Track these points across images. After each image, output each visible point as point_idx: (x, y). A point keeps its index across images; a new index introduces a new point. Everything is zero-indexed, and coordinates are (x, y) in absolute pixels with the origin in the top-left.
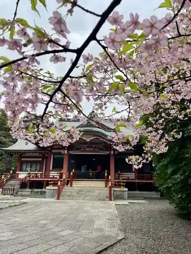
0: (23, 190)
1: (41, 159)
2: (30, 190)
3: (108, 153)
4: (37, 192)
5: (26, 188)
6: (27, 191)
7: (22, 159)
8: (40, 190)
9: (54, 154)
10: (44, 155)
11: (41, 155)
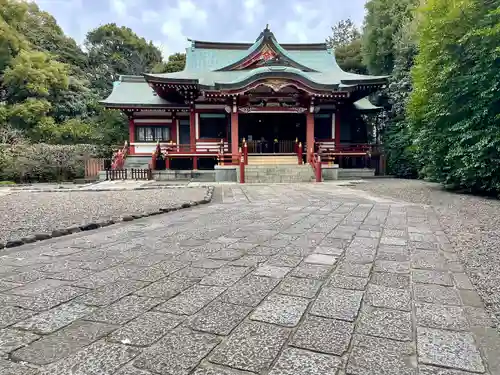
0: (162, 172)
1: (170, 121)
2: (173, 172)
3: (303, 110)
4: (186, 175)
5: (163, 168)
6: (169, 173)
7: (136, 121)
8: (189, 172)
9: (200, 112)
10: (174, 114)
11: (170, 114)
